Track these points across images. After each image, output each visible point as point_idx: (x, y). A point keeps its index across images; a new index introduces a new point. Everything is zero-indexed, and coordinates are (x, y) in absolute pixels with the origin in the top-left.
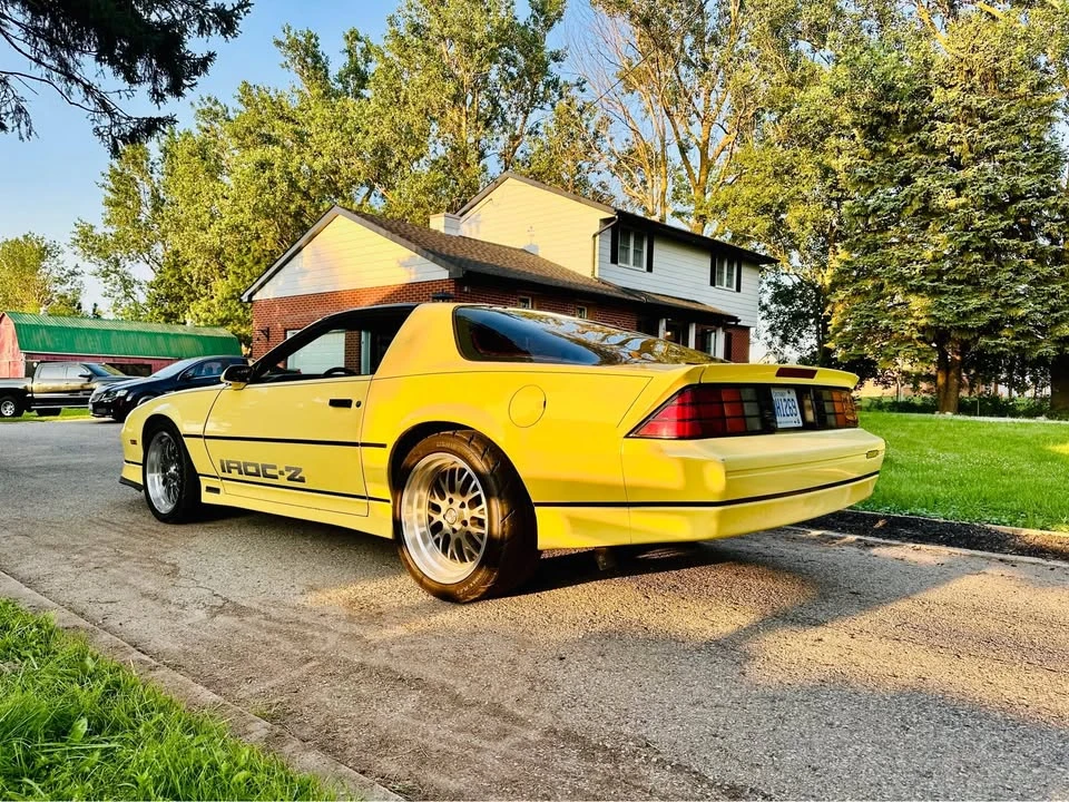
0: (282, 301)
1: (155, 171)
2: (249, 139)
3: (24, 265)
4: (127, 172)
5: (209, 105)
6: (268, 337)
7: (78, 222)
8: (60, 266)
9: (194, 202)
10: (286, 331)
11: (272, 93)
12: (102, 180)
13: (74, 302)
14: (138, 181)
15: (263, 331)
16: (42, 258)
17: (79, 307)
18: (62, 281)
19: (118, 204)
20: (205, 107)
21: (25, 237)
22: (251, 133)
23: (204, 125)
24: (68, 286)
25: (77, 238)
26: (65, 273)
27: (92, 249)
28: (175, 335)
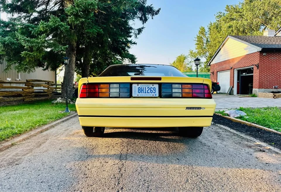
0: (216, 64)
1: (207, 34)
2: (227, 20)
3: (181, 62)
4: (201, 36)
5: (219, 14)
6: (213, 74)
7: (190, 50)
8: (188, 61)
9: (215, 40)
10: (217, 72)
11: (234, 6)
12: (195, 39)
13: (191, 69)
14: (203, 37)
15: (212, 73)
16: (185, 59)
17: (192, 70)
18: (188, 64)
19: (198, 44)
20: (218, 15)
21: (181, 55)
22: (228, 19)
23: (218, 20)
24: (189, 65)
25: (189, 54)
26: (189, 62)
27: (192, 56)
28: (208, 75)
